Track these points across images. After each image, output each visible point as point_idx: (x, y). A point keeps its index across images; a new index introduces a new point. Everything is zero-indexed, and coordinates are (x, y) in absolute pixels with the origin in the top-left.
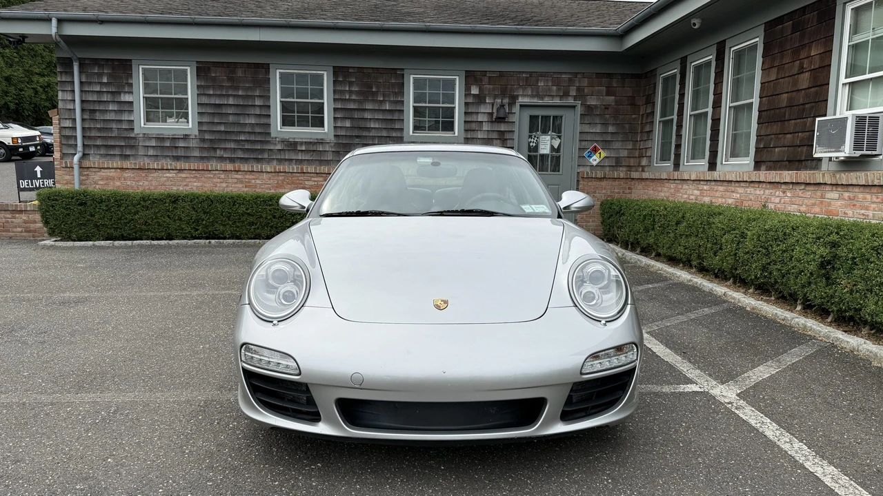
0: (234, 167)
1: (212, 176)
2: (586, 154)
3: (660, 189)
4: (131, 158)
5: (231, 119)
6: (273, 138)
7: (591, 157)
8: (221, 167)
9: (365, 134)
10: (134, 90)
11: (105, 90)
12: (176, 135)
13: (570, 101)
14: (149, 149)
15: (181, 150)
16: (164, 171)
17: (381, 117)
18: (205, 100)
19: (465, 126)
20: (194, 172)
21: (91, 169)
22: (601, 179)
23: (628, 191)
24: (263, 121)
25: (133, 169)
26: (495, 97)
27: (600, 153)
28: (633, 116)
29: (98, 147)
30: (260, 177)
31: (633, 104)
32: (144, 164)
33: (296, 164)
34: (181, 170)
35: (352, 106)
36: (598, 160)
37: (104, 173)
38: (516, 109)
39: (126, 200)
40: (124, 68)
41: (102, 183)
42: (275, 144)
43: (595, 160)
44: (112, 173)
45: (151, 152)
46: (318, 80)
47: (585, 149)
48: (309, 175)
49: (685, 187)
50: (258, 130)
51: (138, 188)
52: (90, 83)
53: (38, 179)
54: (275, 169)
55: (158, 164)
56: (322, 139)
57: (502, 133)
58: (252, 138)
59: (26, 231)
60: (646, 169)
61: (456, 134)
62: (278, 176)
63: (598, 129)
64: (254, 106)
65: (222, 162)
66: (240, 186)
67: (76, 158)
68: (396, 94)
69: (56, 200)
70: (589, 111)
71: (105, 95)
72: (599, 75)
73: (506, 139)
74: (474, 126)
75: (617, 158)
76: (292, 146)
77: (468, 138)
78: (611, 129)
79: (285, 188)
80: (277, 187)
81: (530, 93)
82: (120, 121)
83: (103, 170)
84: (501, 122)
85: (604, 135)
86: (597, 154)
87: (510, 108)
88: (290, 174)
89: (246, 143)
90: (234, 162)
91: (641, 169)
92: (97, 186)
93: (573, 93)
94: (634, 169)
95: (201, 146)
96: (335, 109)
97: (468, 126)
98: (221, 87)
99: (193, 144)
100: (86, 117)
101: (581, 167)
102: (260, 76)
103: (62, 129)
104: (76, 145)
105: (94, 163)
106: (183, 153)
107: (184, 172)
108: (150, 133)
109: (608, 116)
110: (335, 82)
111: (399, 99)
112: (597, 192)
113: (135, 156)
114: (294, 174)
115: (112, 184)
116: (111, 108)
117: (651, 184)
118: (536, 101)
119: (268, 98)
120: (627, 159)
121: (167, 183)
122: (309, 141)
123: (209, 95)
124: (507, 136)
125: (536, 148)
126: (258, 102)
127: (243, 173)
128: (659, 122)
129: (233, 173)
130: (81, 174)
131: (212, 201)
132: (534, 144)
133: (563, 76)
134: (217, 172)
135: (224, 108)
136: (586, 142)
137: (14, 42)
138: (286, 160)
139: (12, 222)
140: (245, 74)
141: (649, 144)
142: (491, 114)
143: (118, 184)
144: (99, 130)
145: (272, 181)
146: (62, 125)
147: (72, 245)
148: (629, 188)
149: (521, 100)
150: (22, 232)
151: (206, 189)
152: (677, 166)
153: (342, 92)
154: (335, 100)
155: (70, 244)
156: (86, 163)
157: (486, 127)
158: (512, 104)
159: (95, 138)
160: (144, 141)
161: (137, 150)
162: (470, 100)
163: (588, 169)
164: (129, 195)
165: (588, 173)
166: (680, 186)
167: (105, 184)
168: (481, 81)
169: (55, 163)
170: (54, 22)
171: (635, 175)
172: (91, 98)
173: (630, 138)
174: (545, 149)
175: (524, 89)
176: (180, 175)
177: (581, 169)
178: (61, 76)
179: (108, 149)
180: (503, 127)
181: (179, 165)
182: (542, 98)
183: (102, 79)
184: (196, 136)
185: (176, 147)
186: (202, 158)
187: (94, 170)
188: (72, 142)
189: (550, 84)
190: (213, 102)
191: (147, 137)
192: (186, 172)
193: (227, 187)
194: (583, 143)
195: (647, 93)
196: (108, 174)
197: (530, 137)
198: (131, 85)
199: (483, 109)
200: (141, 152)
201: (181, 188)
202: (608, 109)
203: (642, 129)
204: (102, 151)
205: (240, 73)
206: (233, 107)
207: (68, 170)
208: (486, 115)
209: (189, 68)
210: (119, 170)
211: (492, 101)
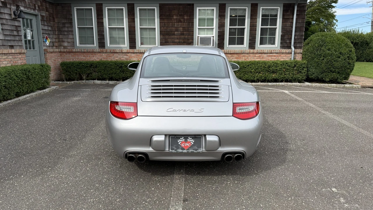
2: (45, 40)
7: (46, 42)
13: (36, 12)
26: (10, 4)
27: (48, 40)
28: (54, 23)
31: (53, 17)
36: (48, 43)
47: (44, 38)
57: (16, 27)
60: (70, 47)
63: (46, 28)
70: (42, 18)
72: (43, 1)
73: (18, 31)
74: (4, 21)
75: (53, 42)
77: (3, 29)
78: (50, 28)
81: (23, 5)
84: (15, 20)
85: (48, 31)
91: (63, 47)
93: (37, 8)
94: (57, 47)
101: (44, 47)
109: (47, 22)
118: (26, 10)
120: (55, 43)
124: (19, 29)
128: (77, 28)
141: (71, 36)
142: (11, 15)
152: (102, 46)
158: (18, 10)
163: (46, 48)
173: (54, 33)
174: (29, 37)
180: (16, 24)
182: (28, 8)
194: (43, 34)
195: (60, 13)
197: (24, 30)
199: (6, 11)
202: (47, 18)
203: (59, 29)
208: (9, 15)
211: (10, 7)
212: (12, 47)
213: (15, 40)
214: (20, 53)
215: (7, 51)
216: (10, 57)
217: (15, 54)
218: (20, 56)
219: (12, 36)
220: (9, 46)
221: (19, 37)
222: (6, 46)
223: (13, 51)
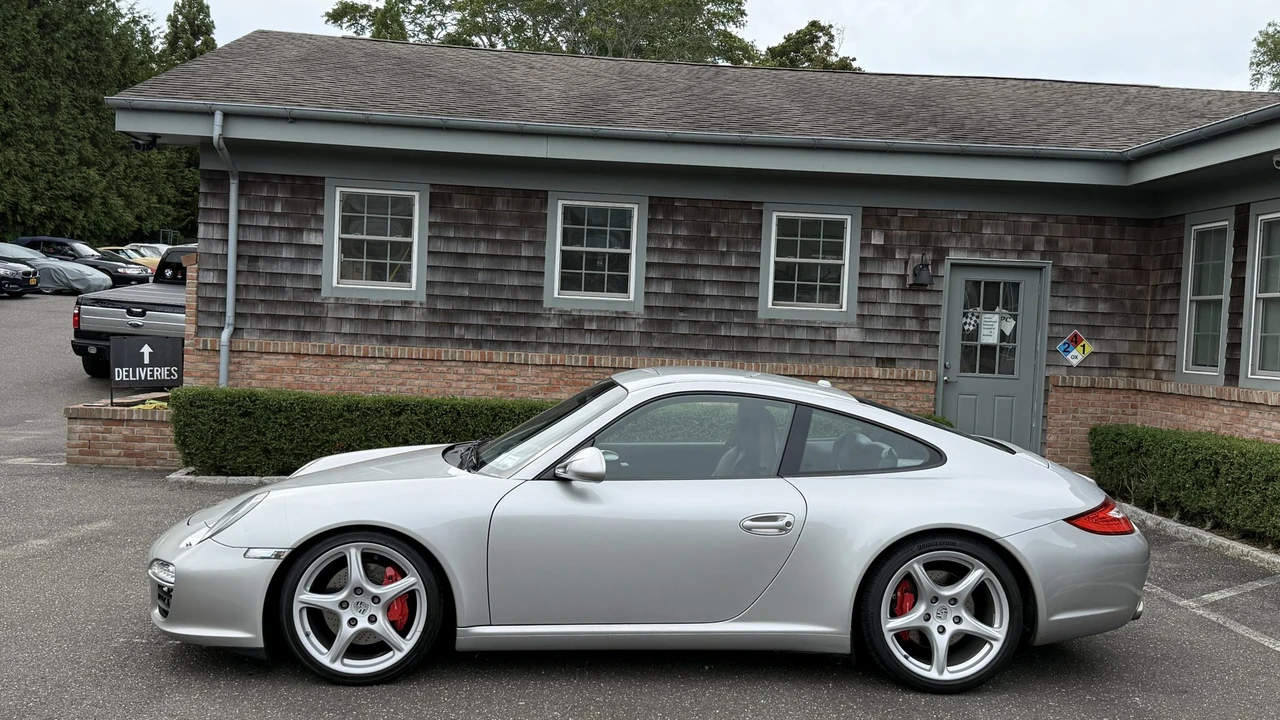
0: (483, 355)
1: (445, 369)
2: (1060, 346)
3: (1199, 413)
4: (313, 337)
5: (481, 277)
6: (545, 310)
7: (1069, 352)
8: (461, 356)
9: (694, 305)
10: (325, 227)
11: (277, 225)
12: (388, 301)
13: (1034, 260)
14: (344, 322)
15: (396, 326)
16: (367, 361)
17: (722, 277)
18: (441, 246)
19: (859, 298)
20: (417, 362)
21: (245, 354)
22: (1086, 389)
23: (1130, 411)
24: (532, 281)
25: (317, 355)
26: (910, 250)
27: (1084, 346)
28: (1138, 287)
29: (259, 317)
30: (522, 373)
31: (1137, 267)
32: (336, 348)
33: (580, 353)
34: (395, 360)
35: (677, 260)
36: (1080, 358)
37: (266, 361)
38: (945, 270)
39: (321, 410)
40: (311, 192)
41: (262, 376)
42: (549, 319)
43: (1075, 357)
44: (280, 361)
45: (346, 328)
46: (624, 217)
47: (1059, 339)
48: (600, 370)
49: (1254, 414)
50: (522, 296)
51: (322, 386)
52: (252, 214)
53: (144, 366)
54: (548, 360)
55: (359, 349)
56: (625, 313)
57: (920, 308)
58: (513, 309)
59: (127, 455)
60: (1165, 376)
61: (844, 309)
62: (552, 371)
63: (1081, 306)
64: (519, 257)
65: (461, 346)
66: (489, 386)
67: (225, 335)
68: (748, 242)
69: (203, 406)
70: (1064, 276)
71: (277, 233)
72: (1082, 220)
73: (927, 319)
74: (873, 296)
75: (1111, 355)
76: (575, 322)
77: (864, 315)
78: (1102, 307)
79: (562, 392)
80: (548, 389)
81: (968, 245)
82: (299, 276)
83: (265, 356)
84: (919, 291)
85: (1090, 316)
86: (1080, 348)
87: (935, 269)
88: (571, 369)
89: (502, 317)
90: (481, 347)
91: (1153, 375)
92: (254, 383)
93: (1040, 247)
94: (1139, 374)
95: (430, 320)
96: (649, 265)
97: (865, 296)
98: (467, 226)
99: (415, 316)
100: (243, 268)
101: (1051, 368)
102: (530, 210)
103: (200, 285)
104: (224, 314)
105: (252, 344)
106: (399, 330)
107: (400, 361)
108: (347, 297)
109: (1096, 286)
110: (651, 222)
111: (753, 250)
112: (1080, 410)
113: (319, 334)
114: (578, 369)
115: (278, 378)
116: (284, 254)
117: (1182, 403)
118: (978, 258)
119: (543, 244)
120: (1128, 358)
121: (371, 380)
122: (603, 314)
123: (448, 239)
124: (929, 314)
125: (974, 335)
126: (525, 252)
127: (496, 365)
128: (1191, 301)
129: (479, 364)
130: (230, 363)
131: (459, 414)
132: (971, 328)
133: (1024, 219)
134: (453, 364)
135: (469, 259)
136: (1061, 328)
137: (144, 145)
138: (564, 345)
139: (104, 439)
140: (508, 207)
141: (1171, 335)
142: (903, 277)
143: (289, 379)
144: (263, 289)
145: (541, 379)
146: (201, 280)
147: (224, 482)
148: (1134, 406)
149: (954, 256)
150: (119, 456)
151: (433, 391)
152: (1232, 376)
153: (661, 238)
154: (649, 249)
155: (220, 480)
156: (240, 345)
157: (893, 299)
158: (938, 261)
159: (254, 303)
160: (336, 309)
161: (324, 324)
162: (869, 254)
163: (1063, 372)
164: (324, 402)
165: (1064, 379)
166: (1244, 413)
167: (267, 379)
168: (888, 223)
169: (186, 342)
170: (218, 117)
171: (1143, 384)
172: (251, 237)
173: (1133, 323)
174: (989, 336)
175: (959, 238)
176: (392, 367)
177: (1052, 372)
178: (206, 200)
179: (275, 323)
180: (923, 299)
181: (393, 350)
182: (987, 252)
183: (274, 208)
184: (421, 304)
185: (388, 321)
186: (429, 340)
187: (250, 355)
188: (216, 308)
189: (1001, 231)
190: (452, 249)
191: (341, 304)
192: (403, 362)
193: (468, 387)
194: (1056, 329)
195: (1163, 252)
196: (274, 362)
197: (965, 315)
198: (320, 219)
199: (890, 268)
200: (330, 328)
201: (393, 389)
202: (1096, 273)
203: (1154, 308)
204: (265, 325)
205: (500, 205)
206: (484, 260)
207: (206, 353)
208: (895, 277)
209: (417, 195)
210: (292, 357)
211: (905, 256)
212: (889, 362)
213: (904, 344)
214: (908, 381)
215: (850, 372)
216: (865, 388)
217: (889, 382)
218: (908, 389)
219: (893, 334)
220: (877, 358)
221: (926, 337)
222: (865, 359)
223: (877, 372)
